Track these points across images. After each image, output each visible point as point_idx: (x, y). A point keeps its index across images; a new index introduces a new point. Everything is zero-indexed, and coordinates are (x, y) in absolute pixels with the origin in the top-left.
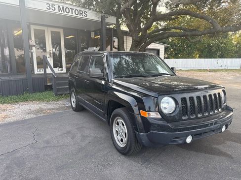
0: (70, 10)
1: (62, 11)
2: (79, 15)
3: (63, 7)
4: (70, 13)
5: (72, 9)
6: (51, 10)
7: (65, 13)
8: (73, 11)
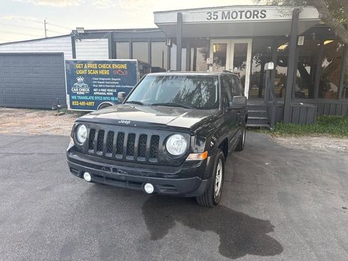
0: (239, 14)
1: (226, 18)
2: (251, 19)
3: (229, 12)
4: (238, 18)
5: (241, 12)
6: (212, 20)
7: (231, 19)
8: (244, 14)
